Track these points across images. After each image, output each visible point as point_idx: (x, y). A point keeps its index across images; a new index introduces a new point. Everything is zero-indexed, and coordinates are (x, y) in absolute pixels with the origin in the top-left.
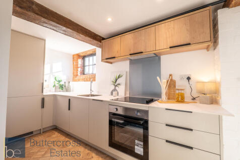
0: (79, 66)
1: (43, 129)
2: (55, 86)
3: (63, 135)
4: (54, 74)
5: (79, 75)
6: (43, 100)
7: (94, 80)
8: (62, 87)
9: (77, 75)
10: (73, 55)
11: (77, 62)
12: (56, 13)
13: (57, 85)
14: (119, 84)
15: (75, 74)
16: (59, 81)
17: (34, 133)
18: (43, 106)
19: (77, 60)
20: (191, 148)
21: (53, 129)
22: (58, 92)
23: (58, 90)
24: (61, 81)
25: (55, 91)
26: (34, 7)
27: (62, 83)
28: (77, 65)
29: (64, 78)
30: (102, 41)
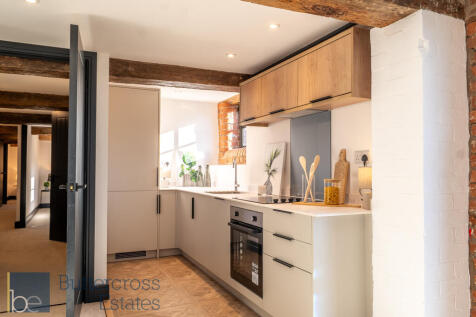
0: (230, 127)
1: (161, 250)
2: (182, 173)
3: (186, 264)
4: (180, 150)
5: (230, 148)
6: (159, 198)
7: (244, 162)
8: (195, 176)
9: (227, 149)
10: (219, 105)
11: (226, 120)
12: (157, 65)
13: (187, 172)
14: (274, 171)
15: (223, 147)
16: (191, 164)
17: (148, 256)
18: (159, 211)
19: (226, 115)
20: (290, 266)
21: (175, 256)
22: (188, 186)
23: (190, 182)
24: (195, 163)
25: (184, 186)
26: (130, 69)
27: (195, 168)
28: (226, 127)
29: (199, 157)
30: (242, 84)
